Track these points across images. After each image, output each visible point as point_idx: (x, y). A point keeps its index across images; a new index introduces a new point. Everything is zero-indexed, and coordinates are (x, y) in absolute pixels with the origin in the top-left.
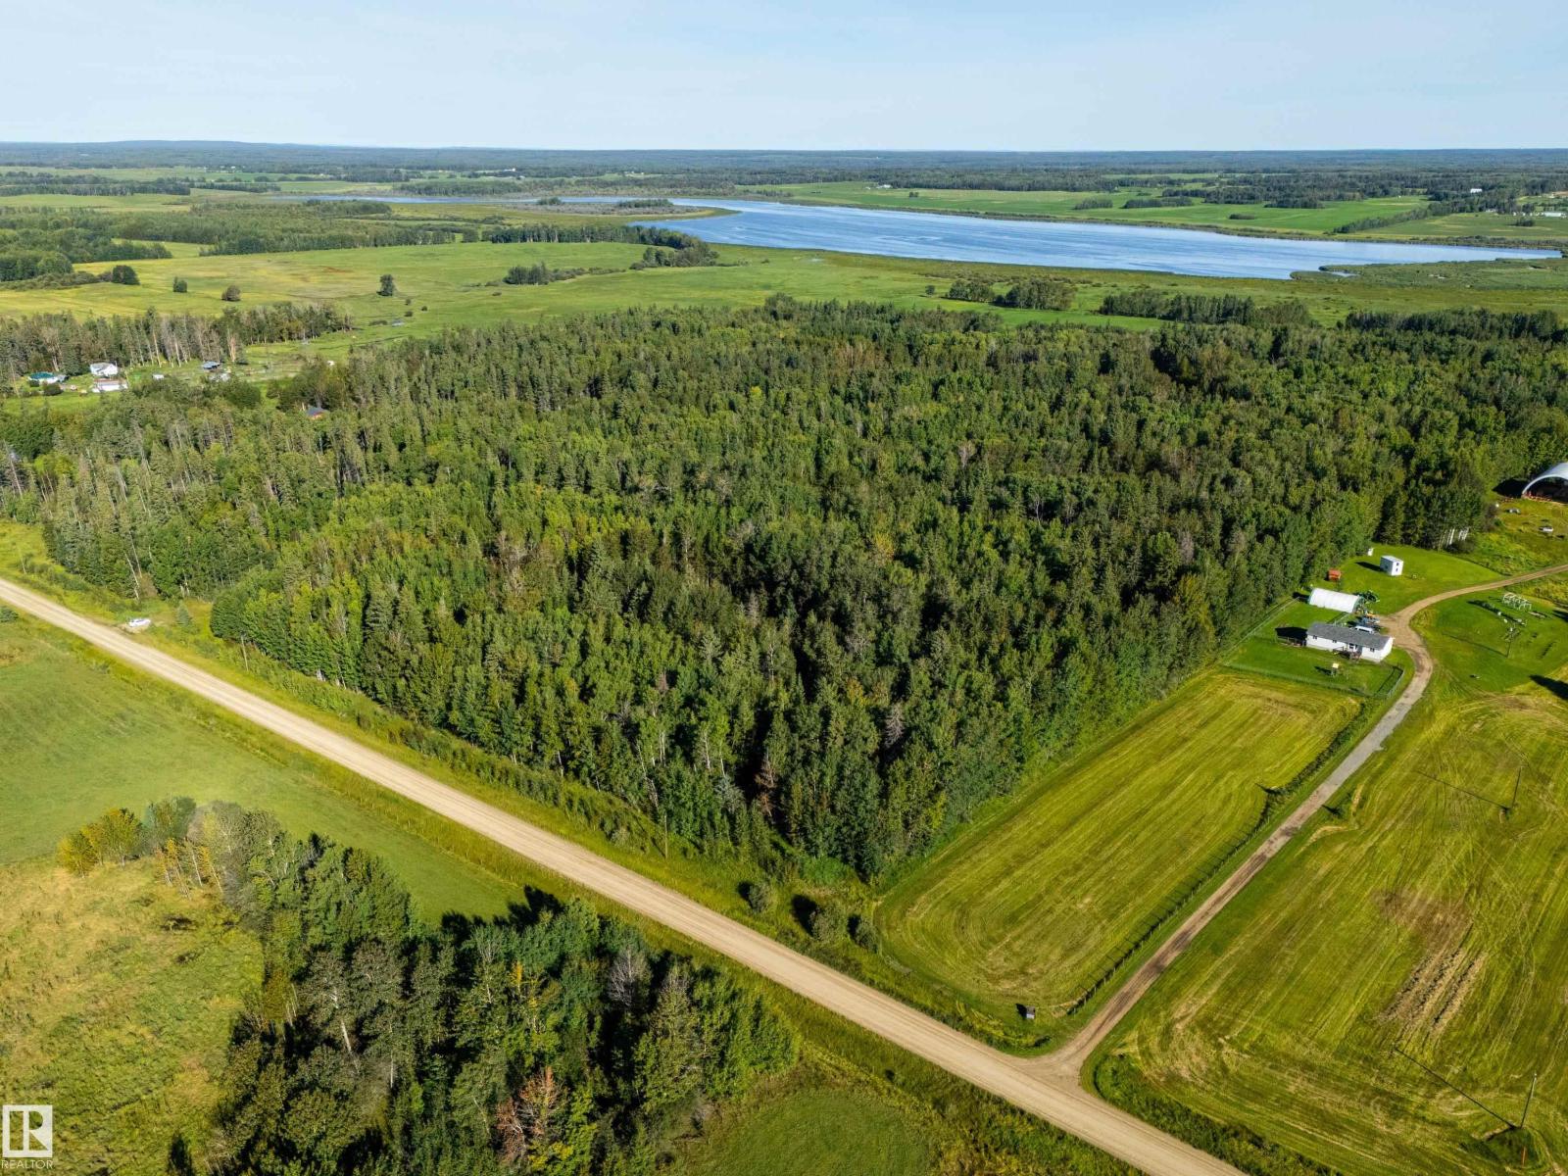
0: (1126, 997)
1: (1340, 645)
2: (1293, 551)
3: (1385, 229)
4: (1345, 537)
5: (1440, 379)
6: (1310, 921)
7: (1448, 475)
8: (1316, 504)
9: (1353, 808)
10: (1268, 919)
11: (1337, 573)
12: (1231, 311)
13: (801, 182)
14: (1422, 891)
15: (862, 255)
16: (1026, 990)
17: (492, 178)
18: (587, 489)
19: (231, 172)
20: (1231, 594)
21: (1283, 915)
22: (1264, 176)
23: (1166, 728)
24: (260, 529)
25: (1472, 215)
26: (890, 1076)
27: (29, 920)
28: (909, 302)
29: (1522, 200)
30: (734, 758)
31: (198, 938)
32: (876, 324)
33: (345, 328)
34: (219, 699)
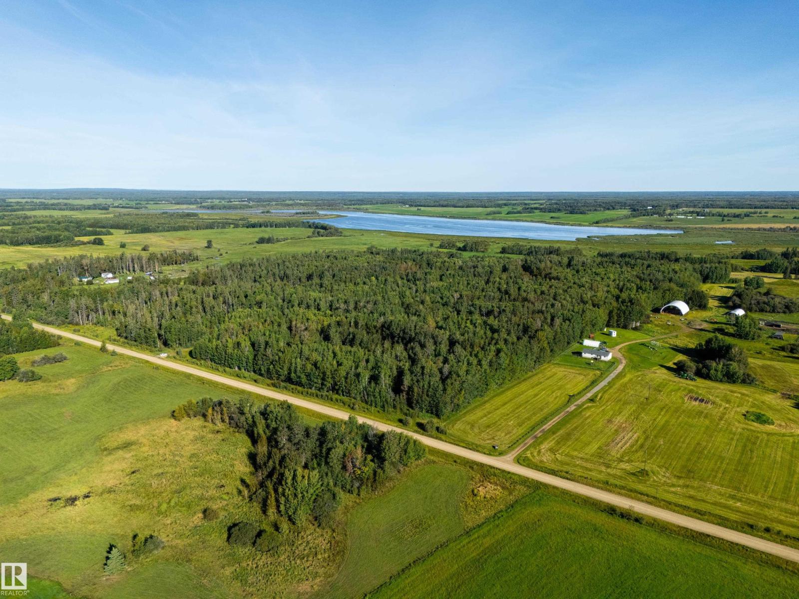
0: (526, 444)
1: (594, 356)
2: (576, 326)
3: (613, 222)
4: (595, 323)
5: (629, 273)
6: (583, 427)
7: (632, 304)
8: (584, 311)
9: (598, 399)
10: (569, 426)
11: (593, 335)
12: (551, 251)
13: (371, 204)
14: (619, 419)
16: (494, 443)
17: (237, 203)
18: (319, 310)
19: (123, 201)
20: (554, 339)
21: (575, 425)
22: (564, 201)
23: (535, 380)
24: (201, 324)
25: (648, 217)
26: (455, 462)
27: (167, 433)
28: (425, 249)
29: (668, 211)
30: (391, 384)
31: (226, 435)
32: (414, 256)
33: (198, 260)
34: (203, 376)
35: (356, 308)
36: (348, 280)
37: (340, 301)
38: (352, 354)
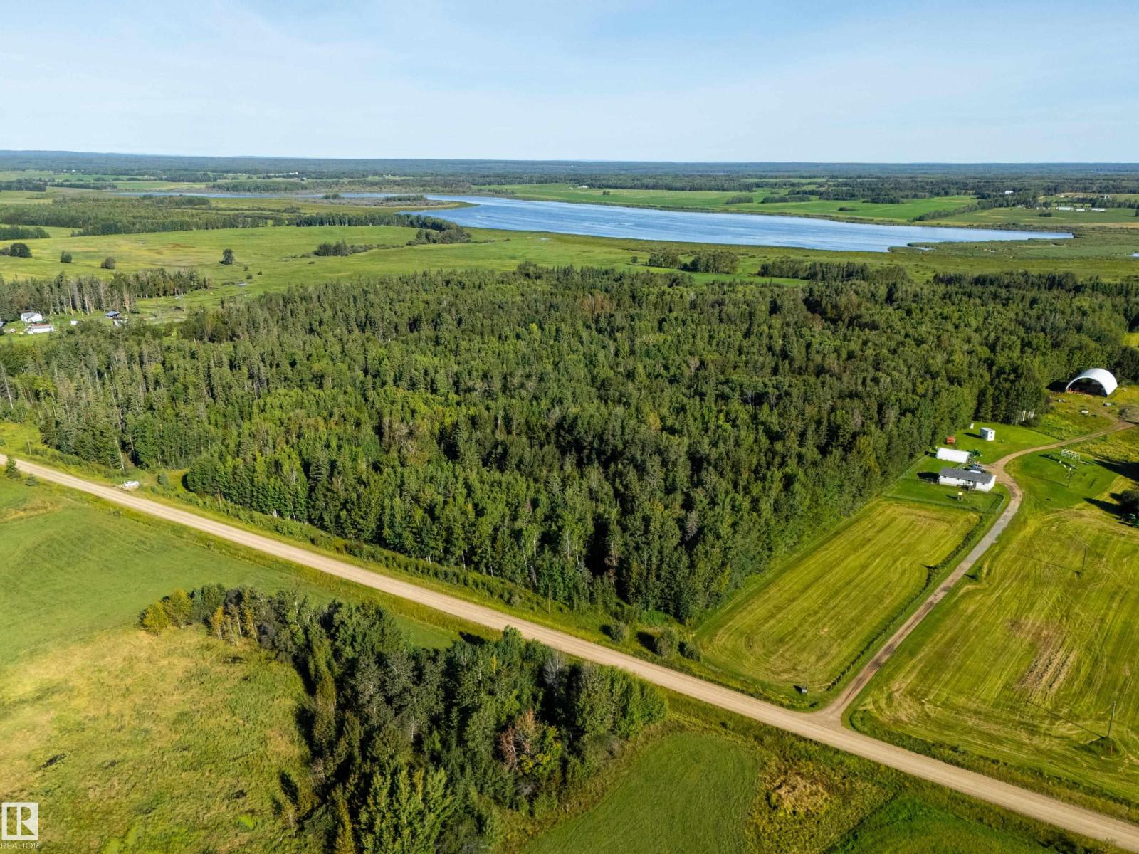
0: (861, 680)
1: (962, 482)
2: (925, 423)
3: (949, 218)
4: (956, 415)
5: (1005, 317)
6: (967, 638)
7: (1018, 377)
8: (935, 394)
9: (984, 575)
10: (939, 638)
11: (953, 439)
12: (850, 273)
13: (519, 183)
14: (1033, 620)
15: (577, 236)
16: (798, 679)
17: (280, 180)
18: (434, 391)
19: (72, 174)
20: (888, 450)
21: (949, 634)
22: (859, 180)
23: (856, 533)
24: (205, 420)
25: (1008, 209)
26: (724, 725)
27: (130, 661)
28: (621, 268)
29: (1042, 199)
30: (584, 551)
31: (250, 668)
32: (605, 282)
33: (206, 287)
34: (209, 531)
35: (505, 389)
36: (487, 330)
37: (474, 373)
38: (504, 487)
